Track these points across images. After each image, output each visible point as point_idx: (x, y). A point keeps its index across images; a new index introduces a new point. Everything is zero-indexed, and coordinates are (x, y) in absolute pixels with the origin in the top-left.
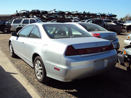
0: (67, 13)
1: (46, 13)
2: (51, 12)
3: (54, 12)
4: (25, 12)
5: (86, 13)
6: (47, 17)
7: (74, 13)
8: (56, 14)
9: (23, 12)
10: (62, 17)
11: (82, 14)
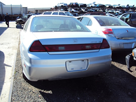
0: (108, 6)
1: (84, 6)
2: (90, 6)
3: (93, 5)
4: (63, 5)
5: (129, 7)
6: (86, 10)
7: (116, 7)
8: (96, 7)
9: (61, 5)
10: (101, 11)
11: (125, 8)
